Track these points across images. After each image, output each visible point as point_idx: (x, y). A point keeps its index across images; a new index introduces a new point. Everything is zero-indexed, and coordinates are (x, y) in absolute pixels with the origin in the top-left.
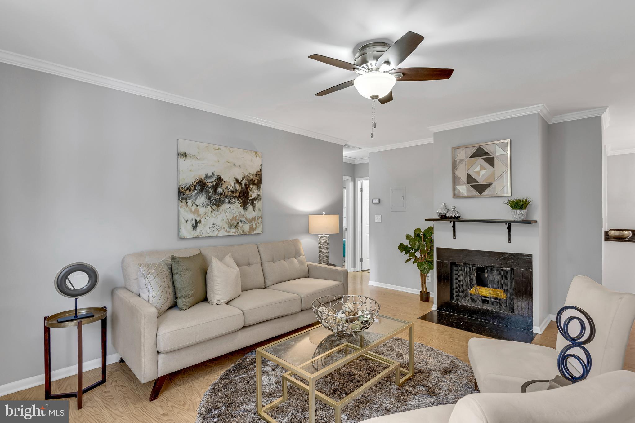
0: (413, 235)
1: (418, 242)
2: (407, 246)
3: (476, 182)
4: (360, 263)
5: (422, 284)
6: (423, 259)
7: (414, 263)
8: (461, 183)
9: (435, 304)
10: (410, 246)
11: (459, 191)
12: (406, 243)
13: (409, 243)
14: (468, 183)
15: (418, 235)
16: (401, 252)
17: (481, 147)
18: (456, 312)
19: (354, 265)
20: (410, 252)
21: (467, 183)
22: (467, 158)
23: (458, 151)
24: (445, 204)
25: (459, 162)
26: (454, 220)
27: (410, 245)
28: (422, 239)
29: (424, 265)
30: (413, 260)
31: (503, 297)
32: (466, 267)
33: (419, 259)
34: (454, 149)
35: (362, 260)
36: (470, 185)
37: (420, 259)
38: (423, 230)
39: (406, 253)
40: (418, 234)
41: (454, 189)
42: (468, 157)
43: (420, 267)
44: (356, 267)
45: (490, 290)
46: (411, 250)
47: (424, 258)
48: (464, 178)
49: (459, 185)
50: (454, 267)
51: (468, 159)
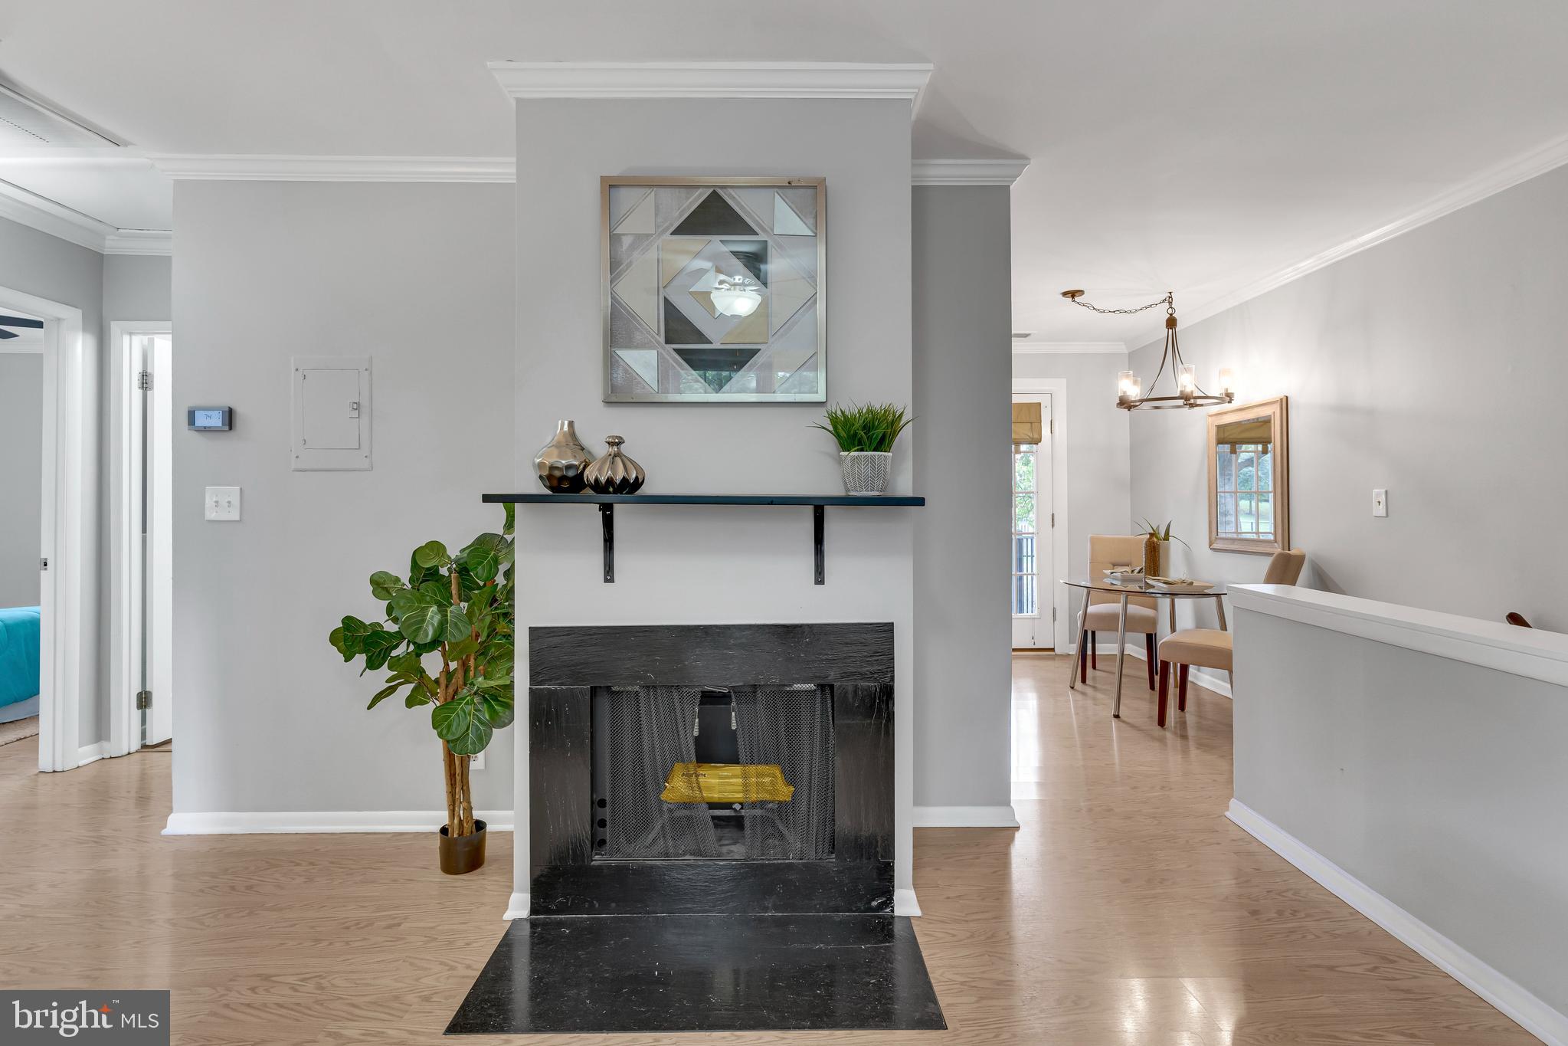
0: (404, 574)
1: (434, 608)
2: (376, 632)
3: (701, 337)
4: (137, 714)
5: (452, 794)
6: (459, 678)
7: (410, 702)
8: (638, 337)
9: (521, 891)
10: (391, 627)
11: (628, 370)
12: (373, 612)
13: (389, 613)
14: (667, 342)
15: (432, 574)
16: (346, 661)
17: (720, 192)
18: (613, 905)
19: (100, 726)
20: (394, 653)
21: (662, 339)
22: (664, 231)
23: (626, 197)
24: (571, 424)
25: (633, 247)
26: (606, 498)
27: (395, 620)
28: (454, 592)
29: (470, 711)
30: (406, 690)
31: (785, 792)
32: (655, 695)
33: (437, 681)
34: (611, 186)
35: (144, 700)
36: (677, 351)
37: (443, 682)
38: (453, 552)
39: (372, 664)
40: (428, 569)
41: (611, 362)
42: (668, 228)
43: (449, 727)
44: (108, 739)
45: (745, 776)
46: (396, 646)
47: (460, 675)
48: (651, 317)
49: (630, 345)
50: (604, 704)
51: (667, 236)
